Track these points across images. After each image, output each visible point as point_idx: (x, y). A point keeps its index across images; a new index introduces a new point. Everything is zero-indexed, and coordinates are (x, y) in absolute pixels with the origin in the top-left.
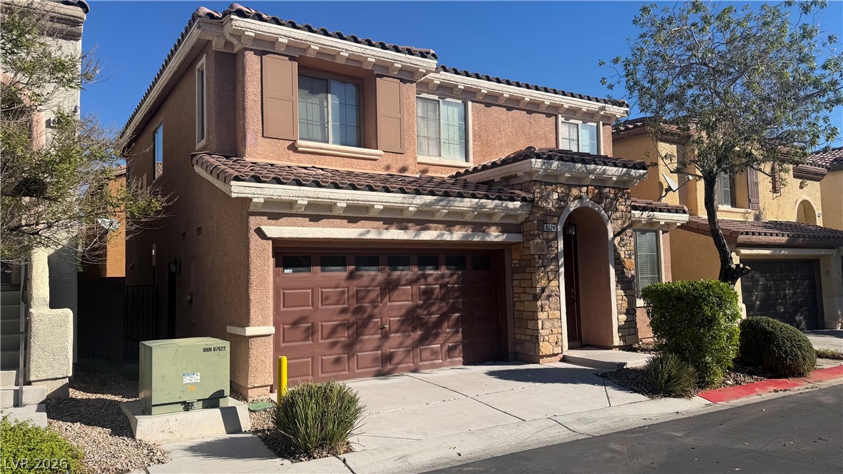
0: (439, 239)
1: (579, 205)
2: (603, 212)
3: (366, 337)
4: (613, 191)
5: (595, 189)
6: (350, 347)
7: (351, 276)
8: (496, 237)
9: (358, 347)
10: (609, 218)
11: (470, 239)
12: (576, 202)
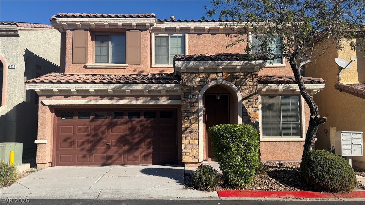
0: (129, 103)
1: (215, 83)
2: (234, 86)
3: (98, 148)
4: (242, 74)
5: (228, 74)
6: (90, 151)
7: (92, 121)
8: (164, 101)
9: (94, 151)
10: (239, 89)
11: (148, 103)
12: (213, 82)
